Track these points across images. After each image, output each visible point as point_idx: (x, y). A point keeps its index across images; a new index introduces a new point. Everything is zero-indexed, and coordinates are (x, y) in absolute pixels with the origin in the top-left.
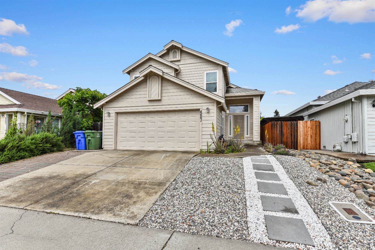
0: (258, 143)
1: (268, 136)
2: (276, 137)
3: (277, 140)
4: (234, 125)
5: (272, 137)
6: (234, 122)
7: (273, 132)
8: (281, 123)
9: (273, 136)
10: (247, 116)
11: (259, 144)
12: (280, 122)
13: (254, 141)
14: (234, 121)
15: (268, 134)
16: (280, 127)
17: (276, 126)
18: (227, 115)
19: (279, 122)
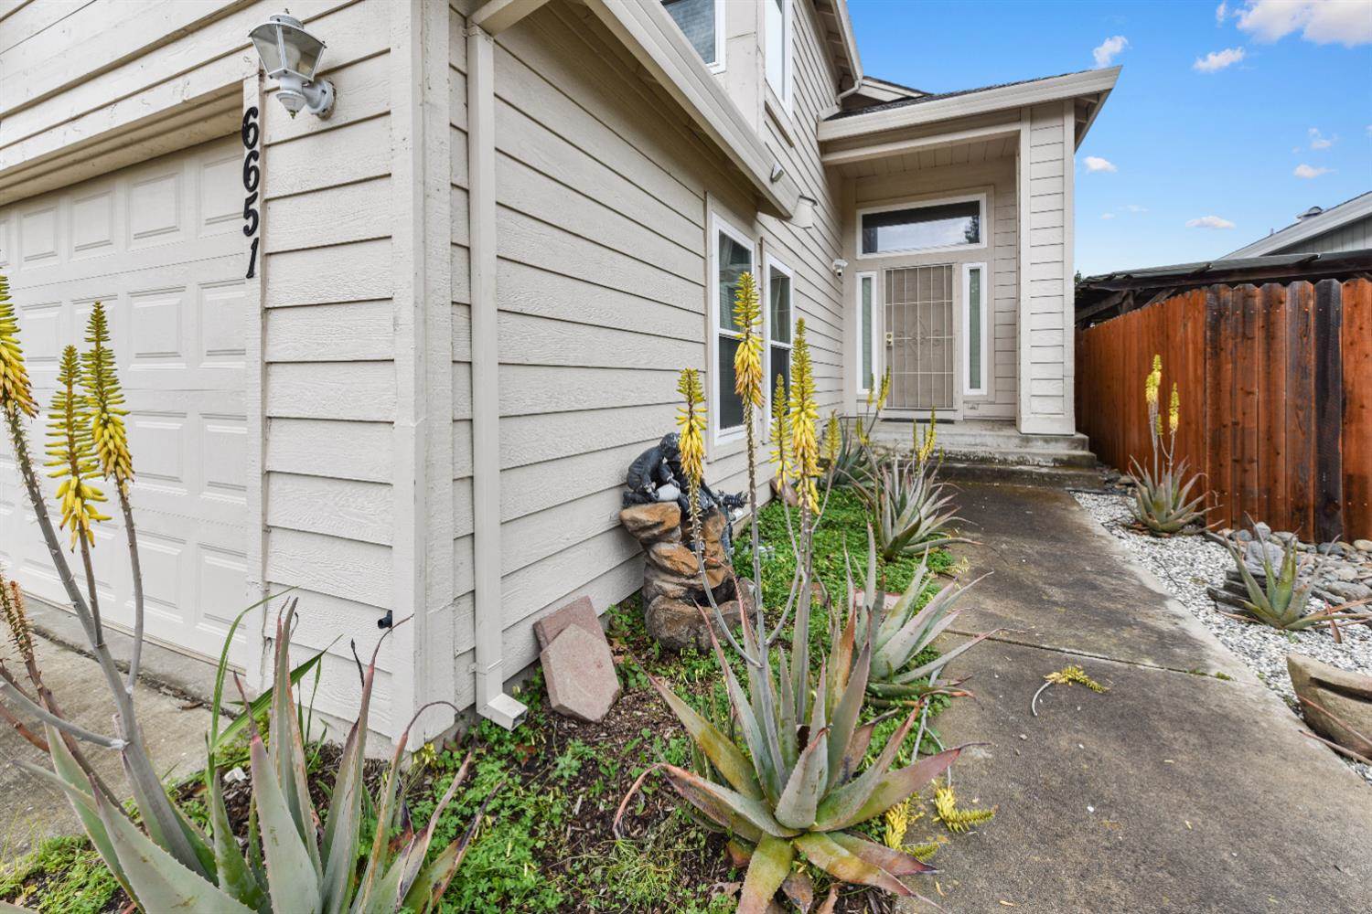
0: (1063, 450)
1: (1174, 420)
2: (1255, 423)
3: (1273, 452)
4: (889, 329)
5: (1219, 427)
6: (889, 309)
7: (1226, 386)
8: (1325, 300)
9: (1228, 420)
10: (975, 272)
11: (1069, 463)
12: (1310, 287)
13: (1027, 439)
14: (889, 301)
15: (1175, 400)
16: (1305, 334)
17: (1259, 322)
18: (838, 267)
19: (1297, 285)
